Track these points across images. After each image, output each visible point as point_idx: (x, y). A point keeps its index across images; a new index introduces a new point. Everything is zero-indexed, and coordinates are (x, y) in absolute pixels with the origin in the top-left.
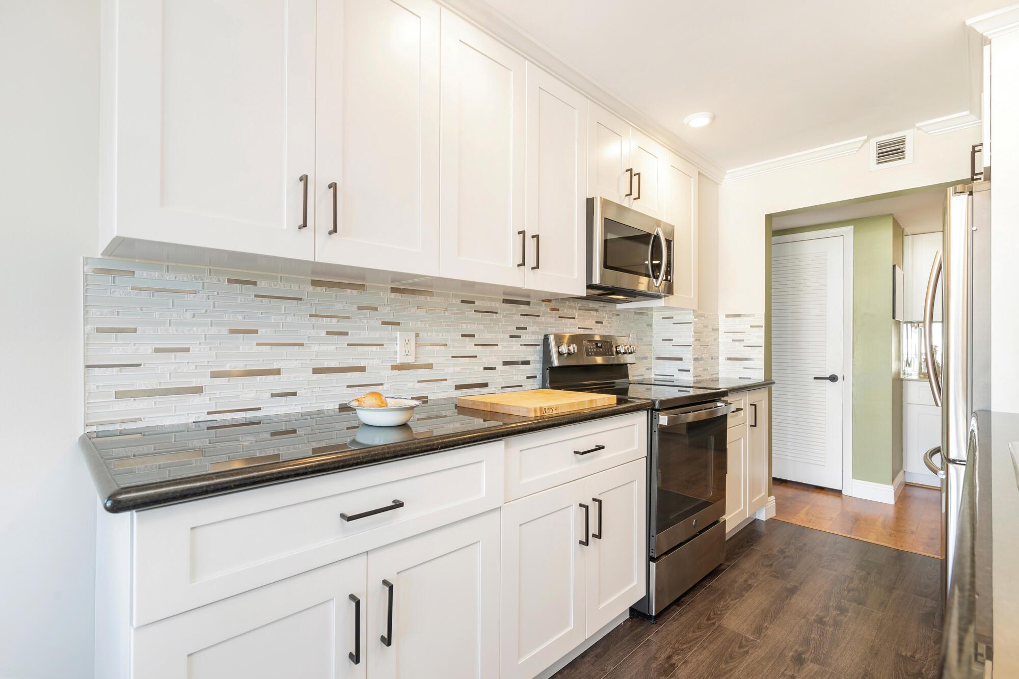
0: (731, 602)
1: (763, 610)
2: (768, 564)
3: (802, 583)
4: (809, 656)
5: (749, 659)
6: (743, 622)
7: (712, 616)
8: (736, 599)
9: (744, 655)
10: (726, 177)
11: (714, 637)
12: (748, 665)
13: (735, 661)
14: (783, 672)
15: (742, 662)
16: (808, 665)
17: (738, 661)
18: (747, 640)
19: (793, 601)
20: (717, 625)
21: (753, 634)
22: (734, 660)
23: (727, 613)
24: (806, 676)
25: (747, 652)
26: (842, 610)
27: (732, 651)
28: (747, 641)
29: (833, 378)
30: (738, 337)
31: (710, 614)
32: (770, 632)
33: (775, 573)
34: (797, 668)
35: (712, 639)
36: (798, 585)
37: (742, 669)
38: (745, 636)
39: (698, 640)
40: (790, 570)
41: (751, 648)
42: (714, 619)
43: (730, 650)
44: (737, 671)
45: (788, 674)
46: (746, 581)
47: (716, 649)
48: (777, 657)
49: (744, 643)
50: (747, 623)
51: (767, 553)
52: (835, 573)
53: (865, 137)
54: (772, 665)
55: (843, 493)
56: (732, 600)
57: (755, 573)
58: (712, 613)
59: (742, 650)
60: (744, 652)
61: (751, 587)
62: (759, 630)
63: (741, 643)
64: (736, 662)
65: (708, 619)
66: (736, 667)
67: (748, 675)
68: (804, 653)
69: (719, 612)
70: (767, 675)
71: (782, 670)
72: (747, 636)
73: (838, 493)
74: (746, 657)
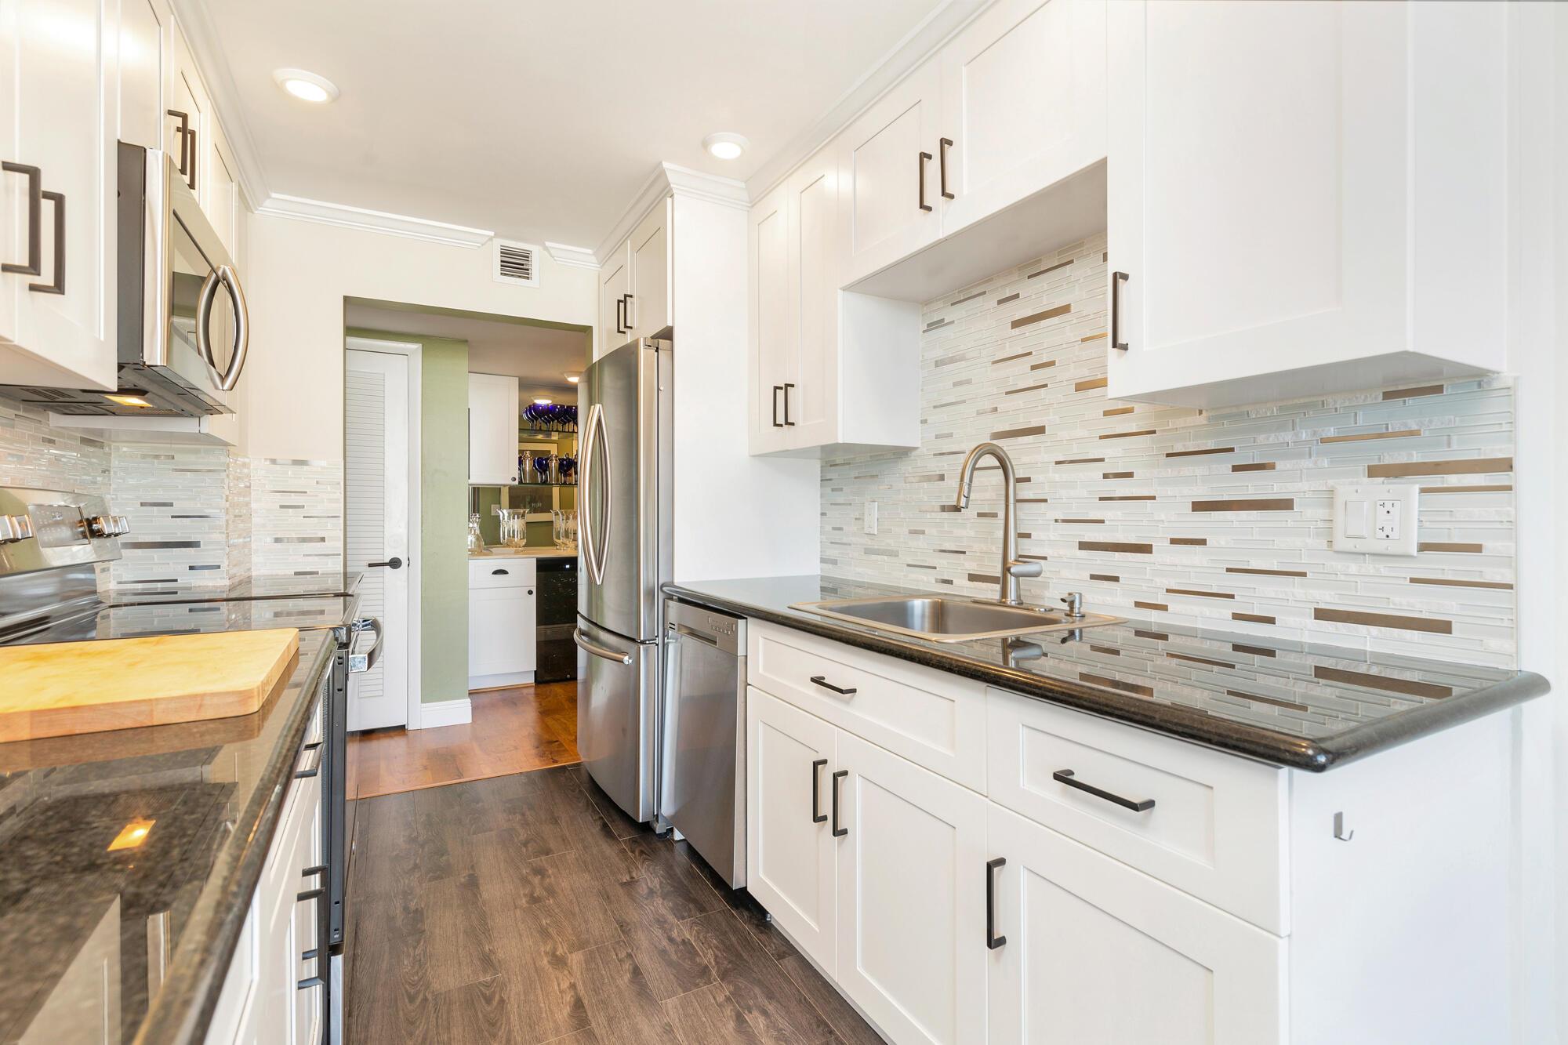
0: (417, 952)
1: (465, 932)
2: (410, 867)
3: (472, 867)
4: (563, 948)
5: (513, 1007)
6: (460, 966)
7: (413, 991)
8: (418, 942)
9: (503, 1007)
10: (268, 203)
11: (444, 1017)
12: (519, 1015)
13: (502, 1024)
14: (560, 989)
15: (510, 1019)
16: (572, 960)
17: (504, 1022)
18: (487, 985)
19: (485, 895)
20: (429, 996)
21: (485, 971)
22: (499, 1024)
23: (426, 970)
24: (582, 973)
25: (502, 1001)
26: (540, 872)
27: (484, 1016)
28: (488, 987)
29: (395, 563)
30: (293, 500)
31: (407, 991)
32: (501, 955)
33: (431, 874)
34: (566, 972)
35: (445, 1023)
36: (471, 872)
37: (518, 1027)
38: (479, 983)
39: (428, 1041)
40: (444, 858)
41: (502, 990)
42: (418, 992)
43: (480, 1016)
44: (516, 1034)
45: (566, 986)
46: (406, 909)
47: (464, 1032)
48: (537, 978)
49: (487, 992)
50: (464, 963)
51: (395, 853)
52: (493, 833)
53: (492, 234)
54: (542, 991)
55: (410, 727)
56: (415, 948)
57: (406, 888)
58: (407, 986)
59: (495, 1003)
60: (499, 1003)
61: (422, 914)
62: (487, 962)
63: (485, 997)
64: (503, 1027)
65: (412, 999)
66: (510, 1032)
67: (531, 1027)
68: (555, 949)
69: (416, 978)
70: (549, 1008)
71: (556, 988)
72: (481, 979)
73: (401, 729)
74: (507, 1008)
